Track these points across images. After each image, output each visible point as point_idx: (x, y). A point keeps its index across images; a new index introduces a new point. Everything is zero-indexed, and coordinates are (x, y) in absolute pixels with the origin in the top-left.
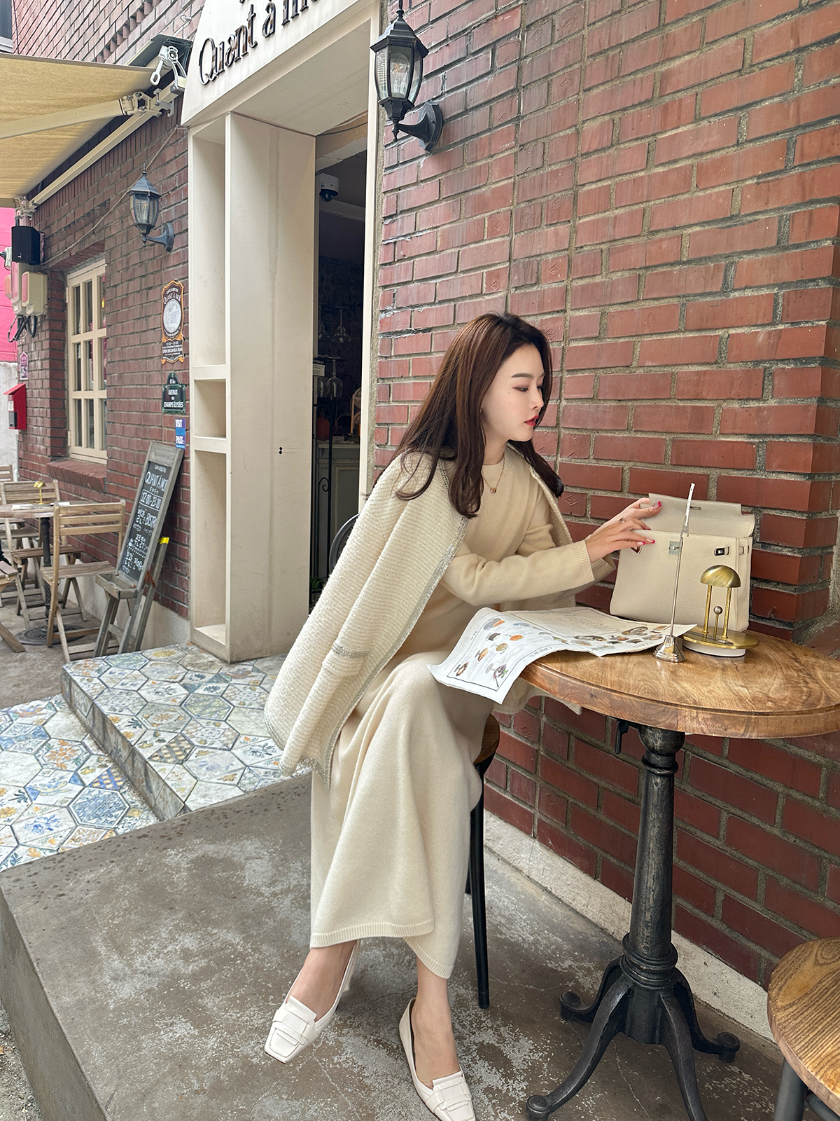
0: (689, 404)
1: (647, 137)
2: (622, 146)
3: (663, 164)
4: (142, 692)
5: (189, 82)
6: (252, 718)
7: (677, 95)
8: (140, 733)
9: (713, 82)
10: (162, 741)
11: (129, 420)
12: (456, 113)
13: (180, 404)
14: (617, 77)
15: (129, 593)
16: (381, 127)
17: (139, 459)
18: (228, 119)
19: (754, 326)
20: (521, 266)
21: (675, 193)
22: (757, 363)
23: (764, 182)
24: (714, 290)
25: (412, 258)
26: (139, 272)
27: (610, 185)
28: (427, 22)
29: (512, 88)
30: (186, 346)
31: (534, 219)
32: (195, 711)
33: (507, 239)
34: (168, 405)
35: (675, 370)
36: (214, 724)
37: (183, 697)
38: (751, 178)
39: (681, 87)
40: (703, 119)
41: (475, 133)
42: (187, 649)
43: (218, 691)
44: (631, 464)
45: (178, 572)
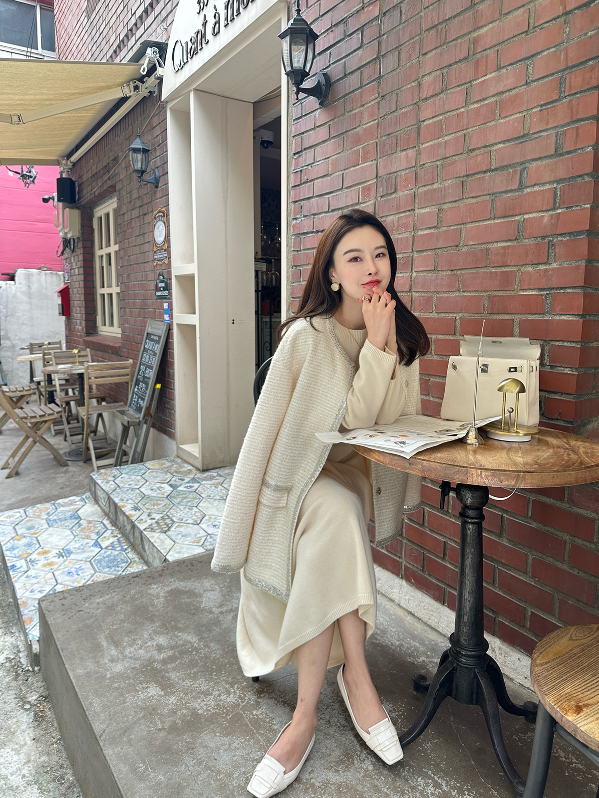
0: (499, 270)
1: (465, 84)
2: (449, 91)
3: (476, 102)
4: (142, 490)
5: (166, 71)
6: (215, 505)
7: (485, 52)
8: (138, 515)
9: (509, 41)
10: (154, 519)
11: (134, 305)
12: (338, 78)
13: (166, 293)
14: (444, 44)
15: (135, 422)
16: (290, 92)
17: (141, 332)
18: (192, 94)
19: (541, 211)
20: (384, 180)
21: (486, 121)
22: (544, 237)
23: (545, 109)
24: (513, 188)
25: (313, 180)
26: (138, 204)
27: (442, 120)
28: (318, 16)
29: (375, 57)
30: (169, 253)
31: (392, 147)
32: (176, 501)
33: (375, 162)
34: (159, 293)
35: (489, 246)
36: (189, 508)
37: (169, 492)
38: (536, 107)
39: (488, 47)
40: (503, 68)
41: (351, 90)
42: (174, 461)
43: (193, 488)
44: (461, 315)
45: (168, 408)
